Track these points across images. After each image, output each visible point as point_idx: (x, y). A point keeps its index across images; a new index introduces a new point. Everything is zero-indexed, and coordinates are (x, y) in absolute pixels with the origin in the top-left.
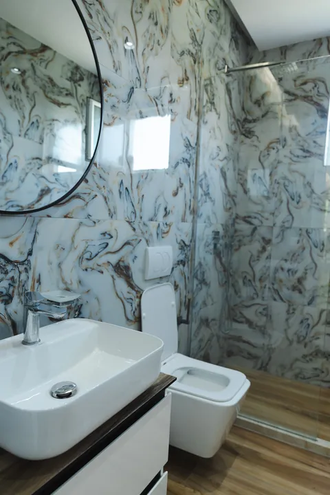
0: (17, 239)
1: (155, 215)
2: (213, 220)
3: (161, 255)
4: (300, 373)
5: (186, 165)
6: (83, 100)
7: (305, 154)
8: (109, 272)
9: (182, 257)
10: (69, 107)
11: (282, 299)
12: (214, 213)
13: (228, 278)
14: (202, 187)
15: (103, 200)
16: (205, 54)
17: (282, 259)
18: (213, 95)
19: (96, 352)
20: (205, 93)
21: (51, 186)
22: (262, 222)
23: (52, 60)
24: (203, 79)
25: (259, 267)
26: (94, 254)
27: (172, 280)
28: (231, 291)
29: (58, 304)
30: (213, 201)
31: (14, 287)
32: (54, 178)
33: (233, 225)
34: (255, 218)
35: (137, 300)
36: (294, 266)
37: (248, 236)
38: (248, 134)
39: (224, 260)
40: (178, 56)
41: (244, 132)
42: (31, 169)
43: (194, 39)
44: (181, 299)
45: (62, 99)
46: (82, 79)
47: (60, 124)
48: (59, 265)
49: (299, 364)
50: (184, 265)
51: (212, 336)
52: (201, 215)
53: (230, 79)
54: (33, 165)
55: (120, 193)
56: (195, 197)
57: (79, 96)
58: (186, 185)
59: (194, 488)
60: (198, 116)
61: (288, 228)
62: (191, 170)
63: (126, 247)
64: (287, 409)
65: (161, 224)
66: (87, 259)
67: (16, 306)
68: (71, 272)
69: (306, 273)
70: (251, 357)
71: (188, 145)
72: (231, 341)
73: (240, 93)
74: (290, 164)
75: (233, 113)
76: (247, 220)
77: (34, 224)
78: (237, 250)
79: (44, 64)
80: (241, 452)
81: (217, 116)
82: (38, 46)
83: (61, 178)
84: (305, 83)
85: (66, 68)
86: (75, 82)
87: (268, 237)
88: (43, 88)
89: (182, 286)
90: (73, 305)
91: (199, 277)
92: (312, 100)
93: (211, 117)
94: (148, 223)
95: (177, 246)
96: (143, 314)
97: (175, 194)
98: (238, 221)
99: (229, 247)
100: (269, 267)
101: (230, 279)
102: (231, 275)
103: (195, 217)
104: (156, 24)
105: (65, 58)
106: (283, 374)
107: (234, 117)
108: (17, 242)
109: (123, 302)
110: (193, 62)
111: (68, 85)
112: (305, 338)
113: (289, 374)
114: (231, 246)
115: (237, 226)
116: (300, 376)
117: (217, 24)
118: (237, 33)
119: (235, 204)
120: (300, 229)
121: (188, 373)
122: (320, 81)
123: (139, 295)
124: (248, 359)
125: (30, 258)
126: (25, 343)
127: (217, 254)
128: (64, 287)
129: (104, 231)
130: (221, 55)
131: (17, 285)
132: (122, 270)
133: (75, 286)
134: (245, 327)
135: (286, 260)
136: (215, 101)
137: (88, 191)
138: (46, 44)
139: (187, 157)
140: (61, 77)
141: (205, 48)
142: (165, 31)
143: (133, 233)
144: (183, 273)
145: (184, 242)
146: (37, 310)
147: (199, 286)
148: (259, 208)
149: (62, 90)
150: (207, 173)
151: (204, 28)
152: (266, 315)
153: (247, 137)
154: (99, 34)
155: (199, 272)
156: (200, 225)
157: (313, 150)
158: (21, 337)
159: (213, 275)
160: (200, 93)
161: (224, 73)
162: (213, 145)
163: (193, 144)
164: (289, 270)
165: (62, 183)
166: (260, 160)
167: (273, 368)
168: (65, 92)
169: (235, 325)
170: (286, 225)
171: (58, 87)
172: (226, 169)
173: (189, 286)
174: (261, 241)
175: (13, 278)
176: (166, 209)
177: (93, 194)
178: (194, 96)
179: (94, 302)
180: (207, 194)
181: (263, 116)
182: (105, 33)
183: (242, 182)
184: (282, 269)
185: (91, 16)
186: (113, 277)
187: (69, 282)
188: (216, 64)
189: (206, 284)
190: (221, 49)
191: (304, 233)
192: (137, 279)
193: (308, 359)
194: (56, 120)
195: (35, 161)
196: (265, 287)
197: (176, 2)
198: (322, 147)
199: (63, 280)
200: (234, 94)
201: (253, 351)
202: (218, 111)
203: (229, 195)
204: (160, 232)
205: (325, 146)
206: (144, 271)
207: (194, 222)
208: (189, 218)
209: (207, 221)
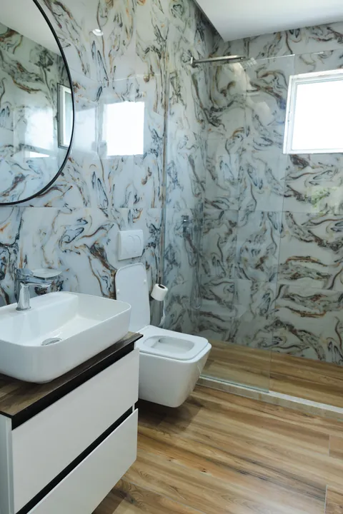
0: (6, 226)
1: (126, 202)
2: (182, 205)
3: (133, 238)
4: (262, 342)
5: (154, 155)
6: (53, 85)
7: (267, 143)
8: (86, 253)
9: (152, 240)
10: (39, 93)
11: (246, 277)
12: (183, 199)
13: (198, 259)
14: (170, 176)
15: (78, 190)
16: (170, 48)
17: (247, 240)
18: (179, 87)
19: (78, 317)
20: (171, 86)
21: (25, 173)
22: (229, 207)
23: (19, 45)
24: (168, 74)
25: (226, 248)
26: (71, 239)
27: (144, 260)
28: (201, 271)
29: (43, 279)
30: (182, 188)
31: (6, 266)
32: (27, 165)
33: (201, 209)
34: (223, 202)
35: (112, 278)
36: (257, 247)
37: (216, 220)
38: (215, 122)
39: (193, 242)
40: (144, 53)
41: (211, 121)
42: (4, 157)
43: (158, 35)
44: (152, 278)
45: (31, 85)
46: (51, 64)
47: (31, 111)
48: (42, 247)
49: (262, 334)
50: (155, 247)
51: (184, 311)
52: (170, 201)
53: (196, 70)
54: (5, 153)
55: (93, 183)
56: (164, 185)
57: (48, 80)
58: (155, 174)
59: (163, 432)
60: (165, 109)
61: (251, 212)
62: (159, 160)
63: (101, 231)
64: (248, 371)
65: (132, 211)
66: (66, 242)
67: (8, 282)
68: (53, 254)
69: (267, 253)
70: (221, 330)
71: (156, 137)
72: (203, 317)
73: (206, 83)
74: (253, 152)
75: (200, 103)
76: (215, 204)
77: (20, 213)
78: (206, 233)
79: (11, 49)
80: (205, 405)
81: (184, 107)
82: (4, 31)
83: (35, 165)
84: (266, 75)
85: (35, 52)
86: (44, 66)
87: (234, 220)
88: (12, 74)
89: (153, 265)
90: (56, 280)
91: (169, 258)
92: (272, 92)
93: (178, 109)
94: (119, 209)
95: (148, 230)
96: (118, 291)
97: (145, 182)
98: (207, 205)
99: (197, 229)
100: (235, 248)
101: (200, 260)
102: (201, 256)
103: (165, 202)
104: (121, 25)
105: (33, 42)
106: (248, 344)
107: (201, 107)
108: (7, 228)
109: (98, 279)
110: (158, 58)
111: (37, 70)
112: (266, 311)
113: (253, 344)
114: (201, 229)
115: (205, 210)
116: (262, 345)
117: (181, 19)
118: (202, 24)
119: (204, 190)
120: (263, 213)
121: (159, 341)
122: (279, 73)
123: (113, 274)
124: (218, 332)
125: (17, 241)
126: (18, 309)
127: (187, 237)
128: (47, 265)
129: (79, 218)
130: (187, 47)
131: (8, 264)
132: (97, 252)
133: (56, 265)
134: (214, 303)
135: (250, 241)
136: (181, 93)
137: (64, 183)
138: (12, 29)
139: (156, 147)
140: (30, 61)
141: (169, 43)
142: (130, 32)
143: (106, 218)
144: (154, 255)
145: (154, 226)
146: (27, 283)
147: (170, 266)
148: (226, 193)
149: (31, 76)
150: (175, 162)
151: (169, 23)
152: (233, 292)
153: (214, 125)
154: (69, 41)
155: (169, 254)
156: (169, 211)
157: (274, 139)
158: (15, 305)
159: (183, 256)
160: (166, 87)
161: (190, 64)
162: (181, 134)
163: (160, 134)
164: (253, 250)
165: (36, 170)
166: (226, 148)
167: (239, 340)
168: (34, 78)
169: (205, 302)
170: (250, 209)
171: (27, 73)
172: (194, 158)
173: (160, 266)
174: (228, 224)
175: (4, 258)
176: (136, 196)
177: (69, 185)
178: (160, 90)
179: (73, 279)
180: (175, 181)
181: (229, 106)
182: (73, 40)
183: (209, 168)
184: (247, 249)
185: (60, 26)
186: (89, 257)
187: (51, 262)
188: (182, 56)
189: (176, 264)
190: (187, 41)
191: (266, 216)
192: (111, 259)
193: (269, 329)
194: (27, 107)
195: (7, 148)
196: (232, 266)
197: (139, 2)
198: (281, 136)
199: (46, 260)
200: (201, 84)
201: (222, 325)
202: (184, 101)
203: (198, 182)
204: (131, 218)
205: (283, 136)
206: (117, 253)
207: (163, 207)
208: (158, 203)
209: (176, 206)
